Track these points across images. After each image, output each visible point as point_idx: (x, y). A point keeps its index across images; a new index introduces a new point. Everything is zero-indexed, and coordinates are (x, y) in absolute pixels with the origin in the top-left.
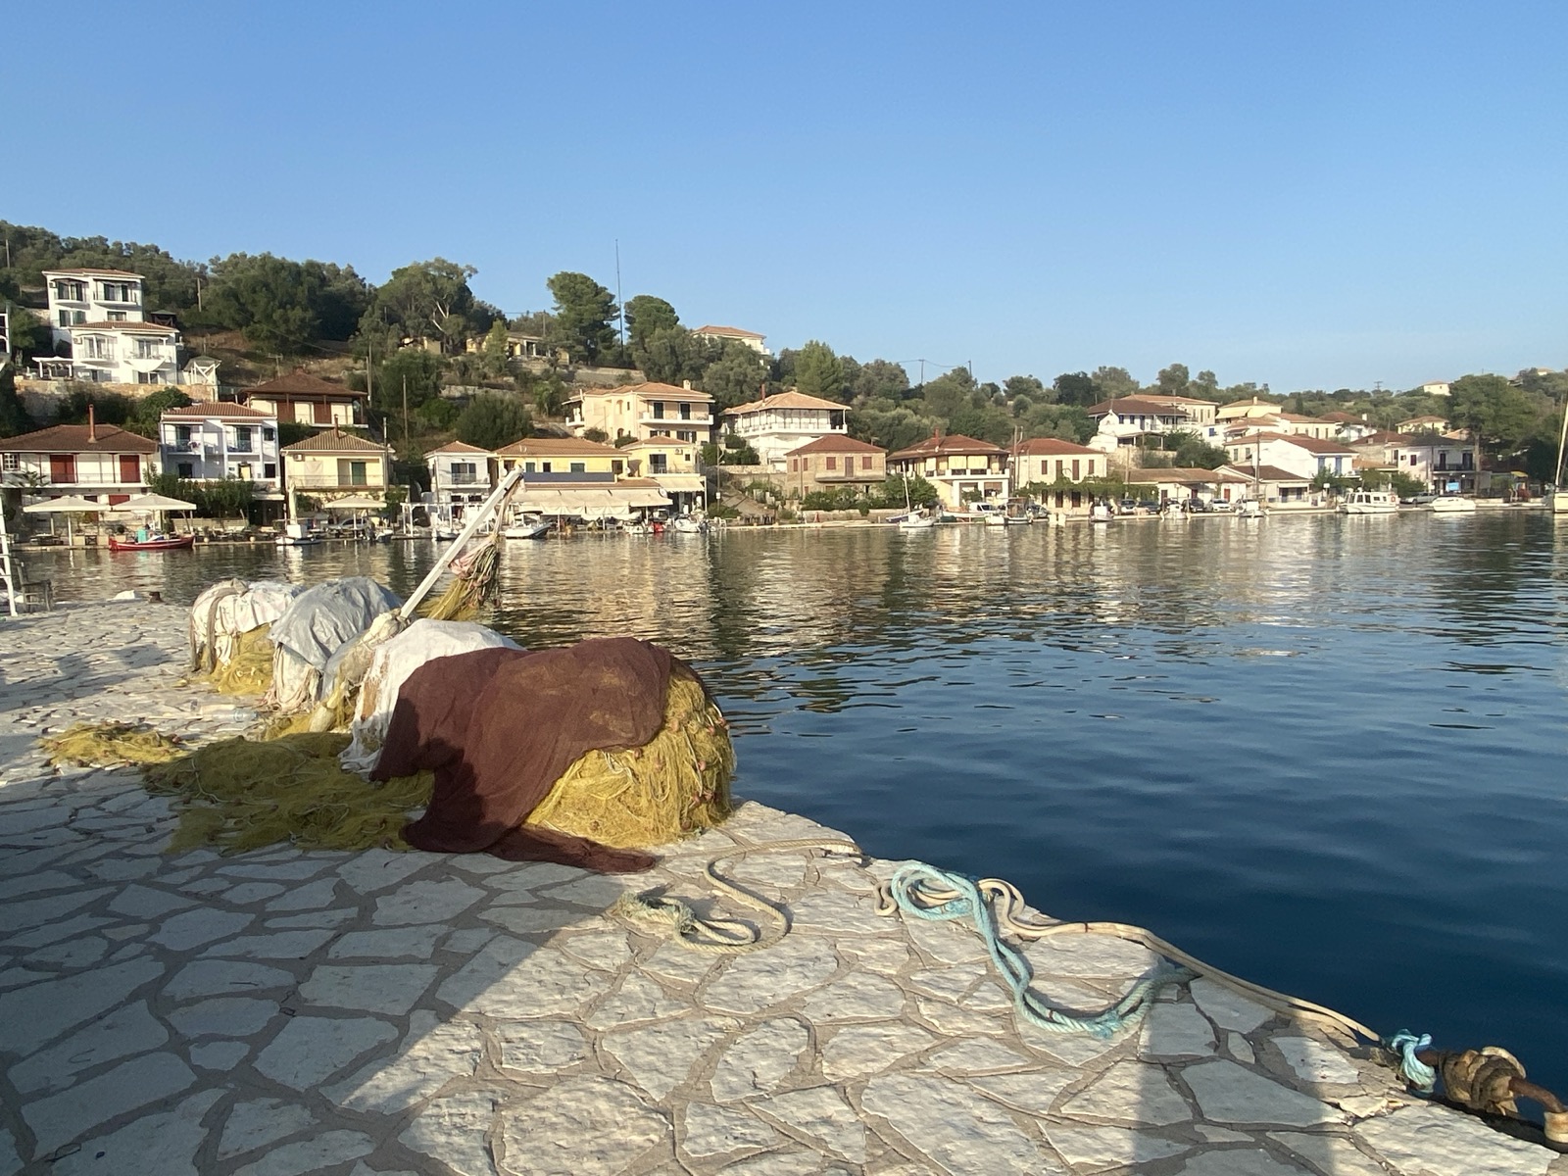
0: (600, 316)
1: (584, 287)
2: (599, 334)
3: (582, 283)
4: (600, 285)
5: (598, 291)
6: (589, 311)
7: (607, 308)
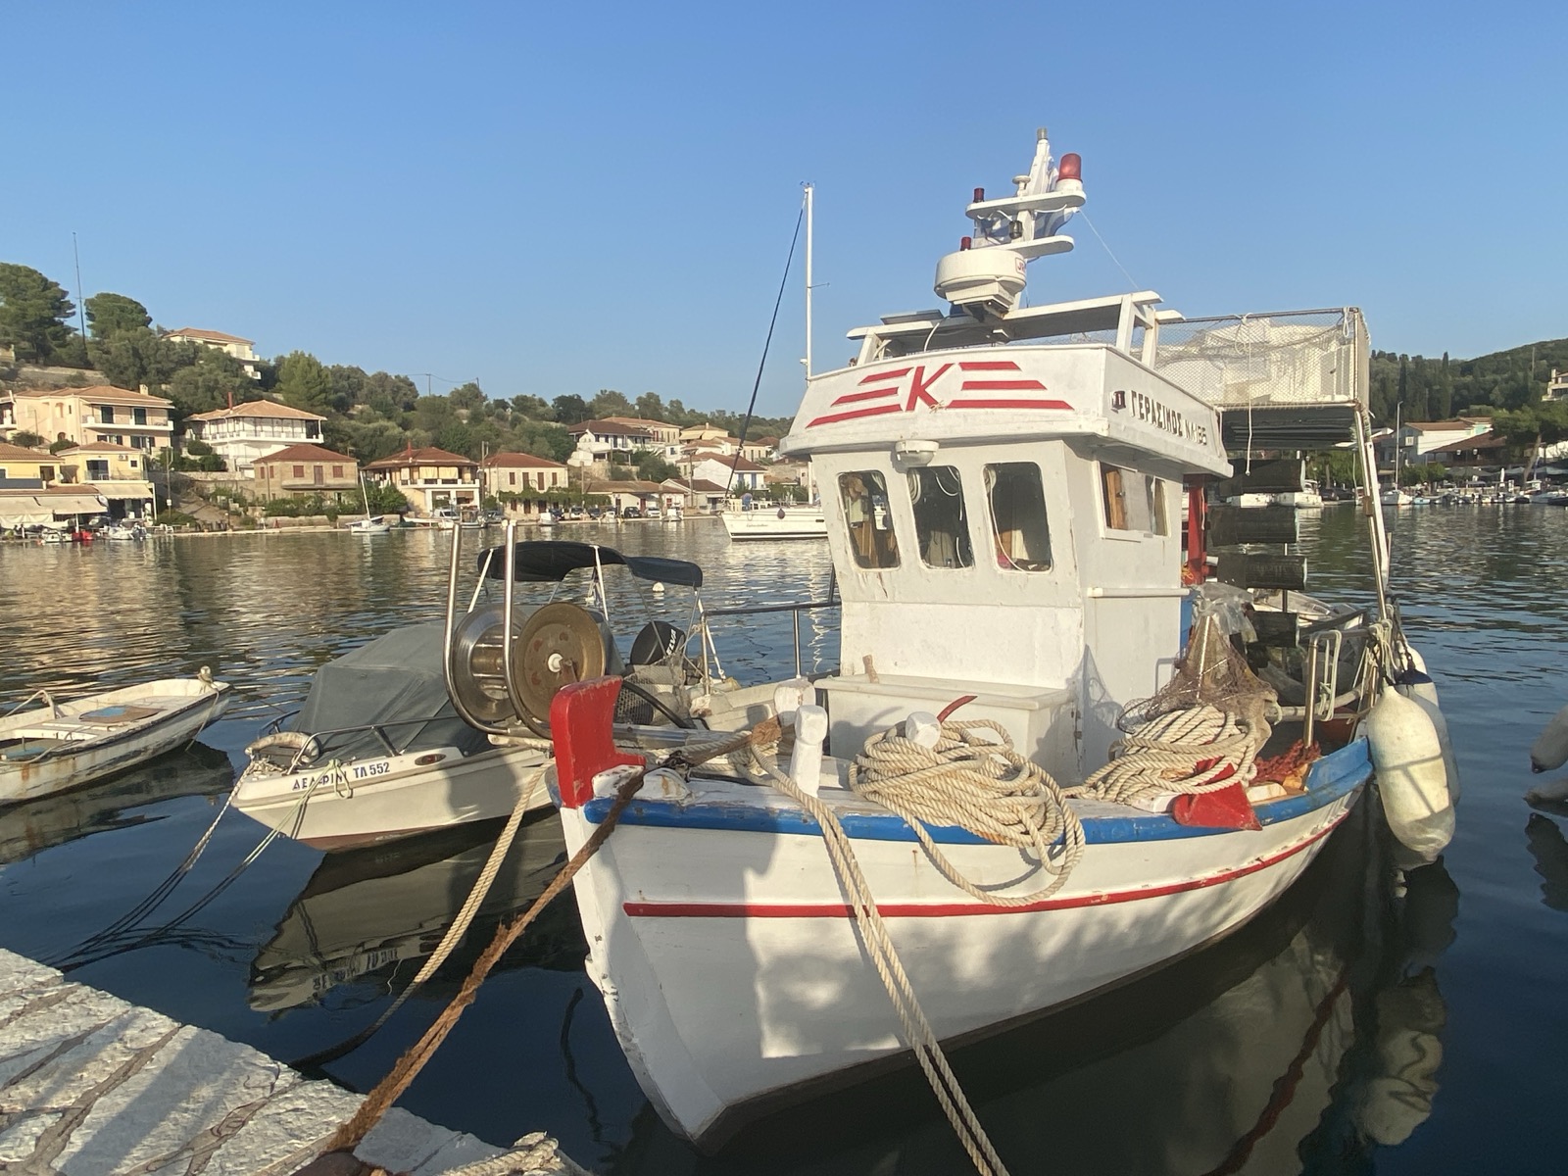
0: (47, 313)
1: (28, 280)
2: (49, 330)
3: (26, 276)
4: (51, 279)
5: (46, 285)
6: (35, 307)
7: (59, 304)
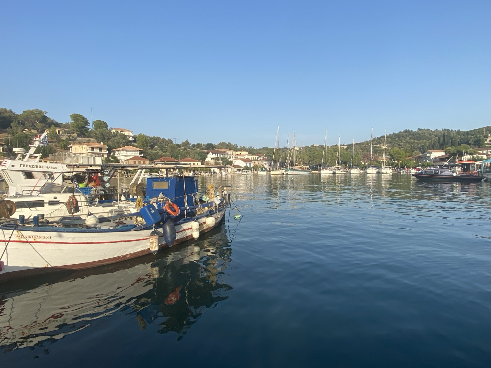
0: (84, 125)
2: (83, 129)
3: (79, 116)
5: (84, 118)
